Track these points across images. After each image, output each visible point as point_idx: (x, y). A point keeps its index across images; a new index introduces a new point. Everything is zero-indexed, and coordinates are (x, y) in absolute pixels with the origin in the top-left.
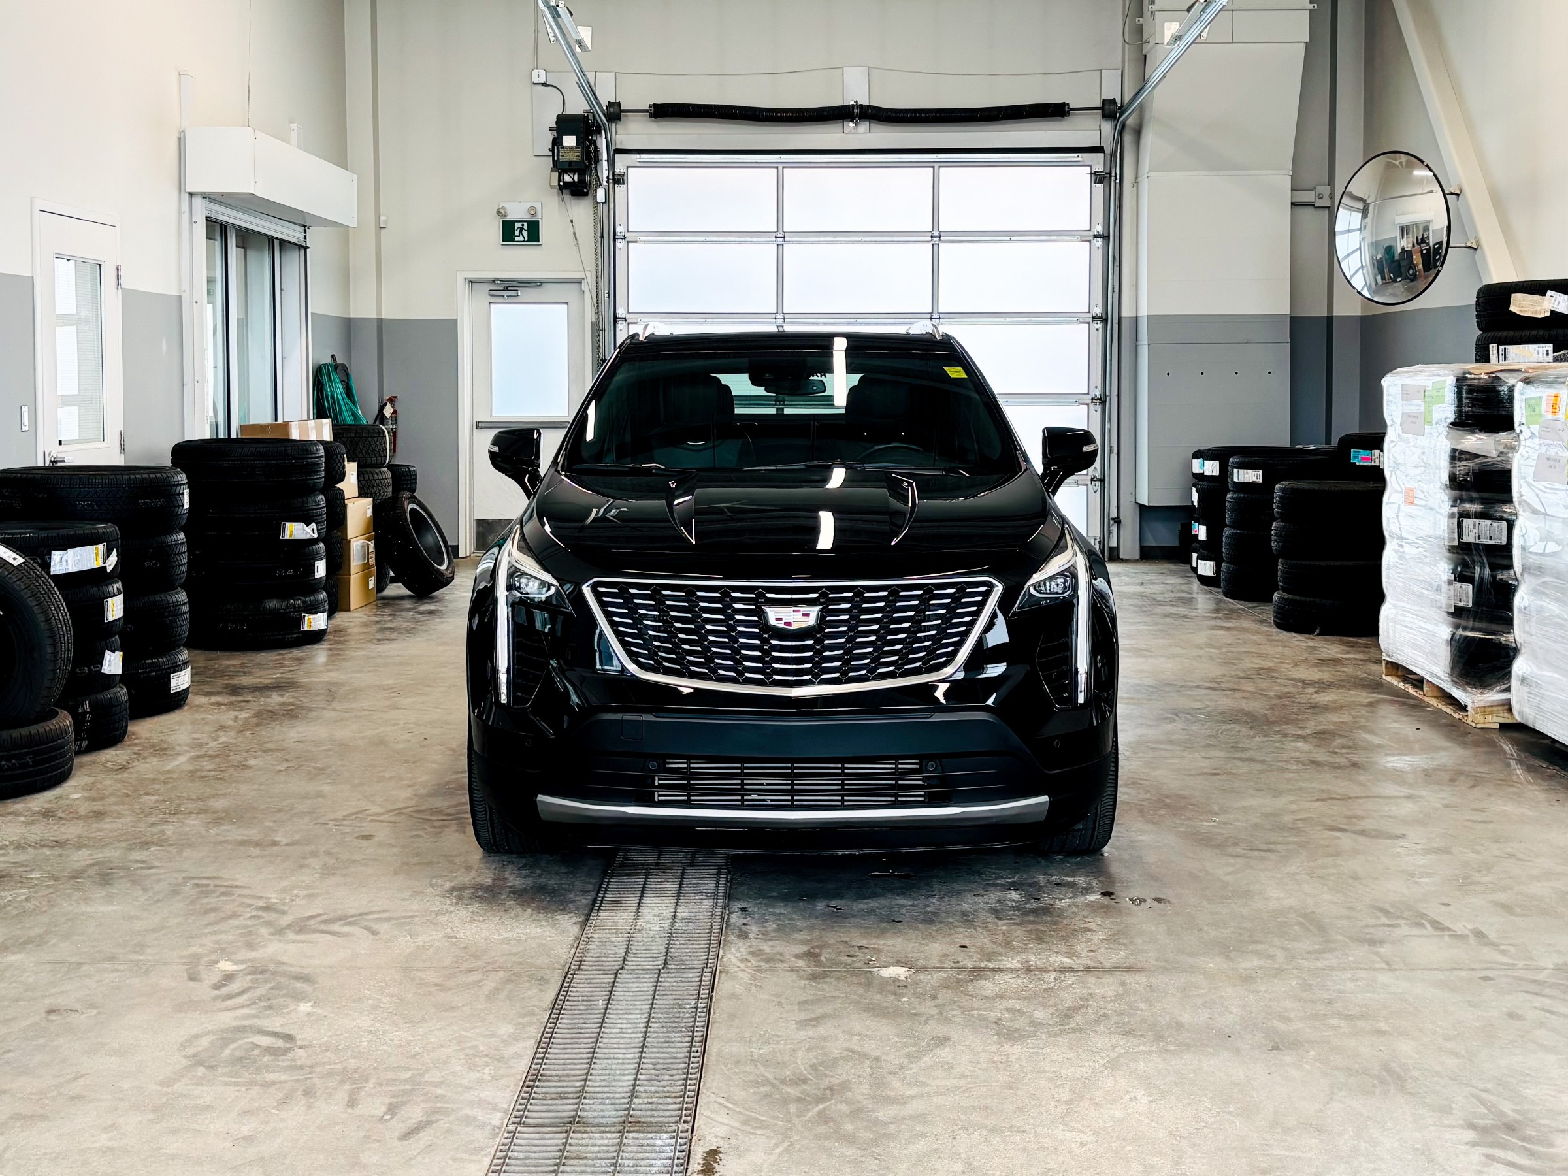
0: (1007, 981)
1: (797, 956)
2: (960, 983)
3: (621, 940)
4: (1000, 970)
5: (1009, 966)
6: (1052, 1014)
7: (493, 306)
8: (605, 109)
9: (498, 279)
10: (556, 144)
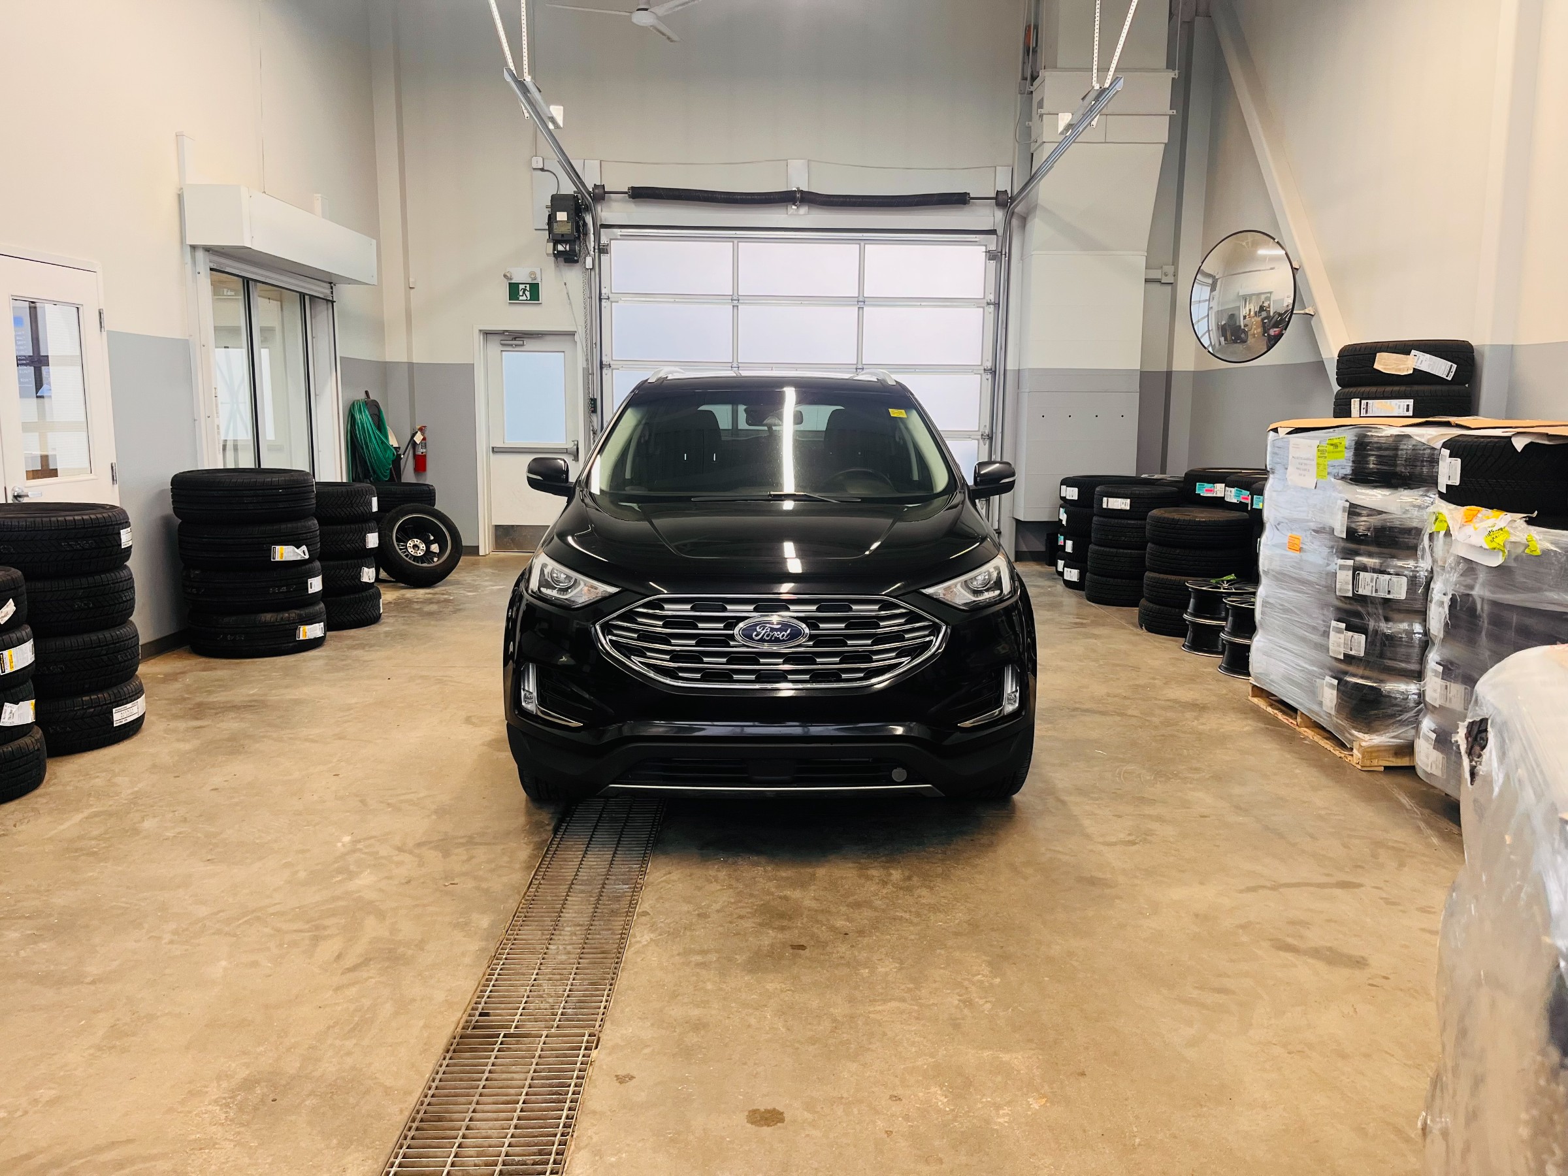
7: (504, 353)
8: (591, 190)
9: (507, 331)
10: (551, 219)
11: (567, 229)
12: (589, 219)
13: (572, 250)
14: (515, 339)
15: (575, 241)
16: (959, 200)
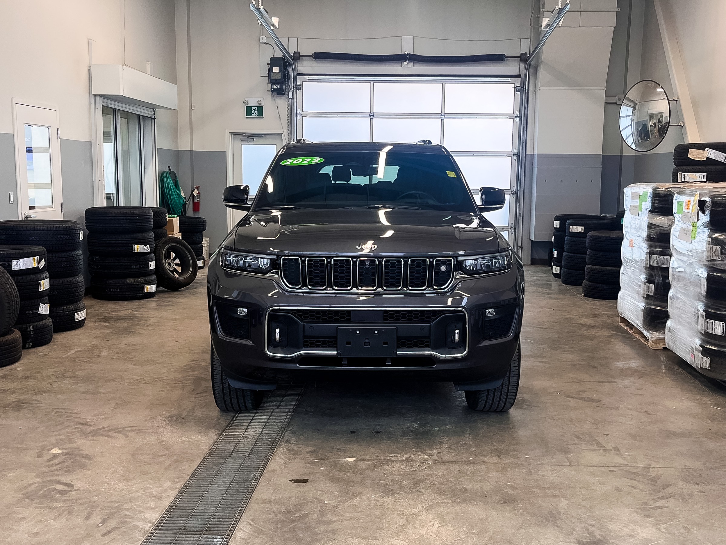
0: (396, 467)
1: (308, 452)
2: (375, 467)
3: (233, 442)
4: (396, 461)
5: (400, 459)
6: (410, 483)
7: (243, 145)
8: (292, 54)
9: (245, 133)
10: (270, 71)
11: (278, 77)
12: (291, 71)
13: (281, 88)
14: (249, 137)
15: (283, 83)
16: (499, 58)
